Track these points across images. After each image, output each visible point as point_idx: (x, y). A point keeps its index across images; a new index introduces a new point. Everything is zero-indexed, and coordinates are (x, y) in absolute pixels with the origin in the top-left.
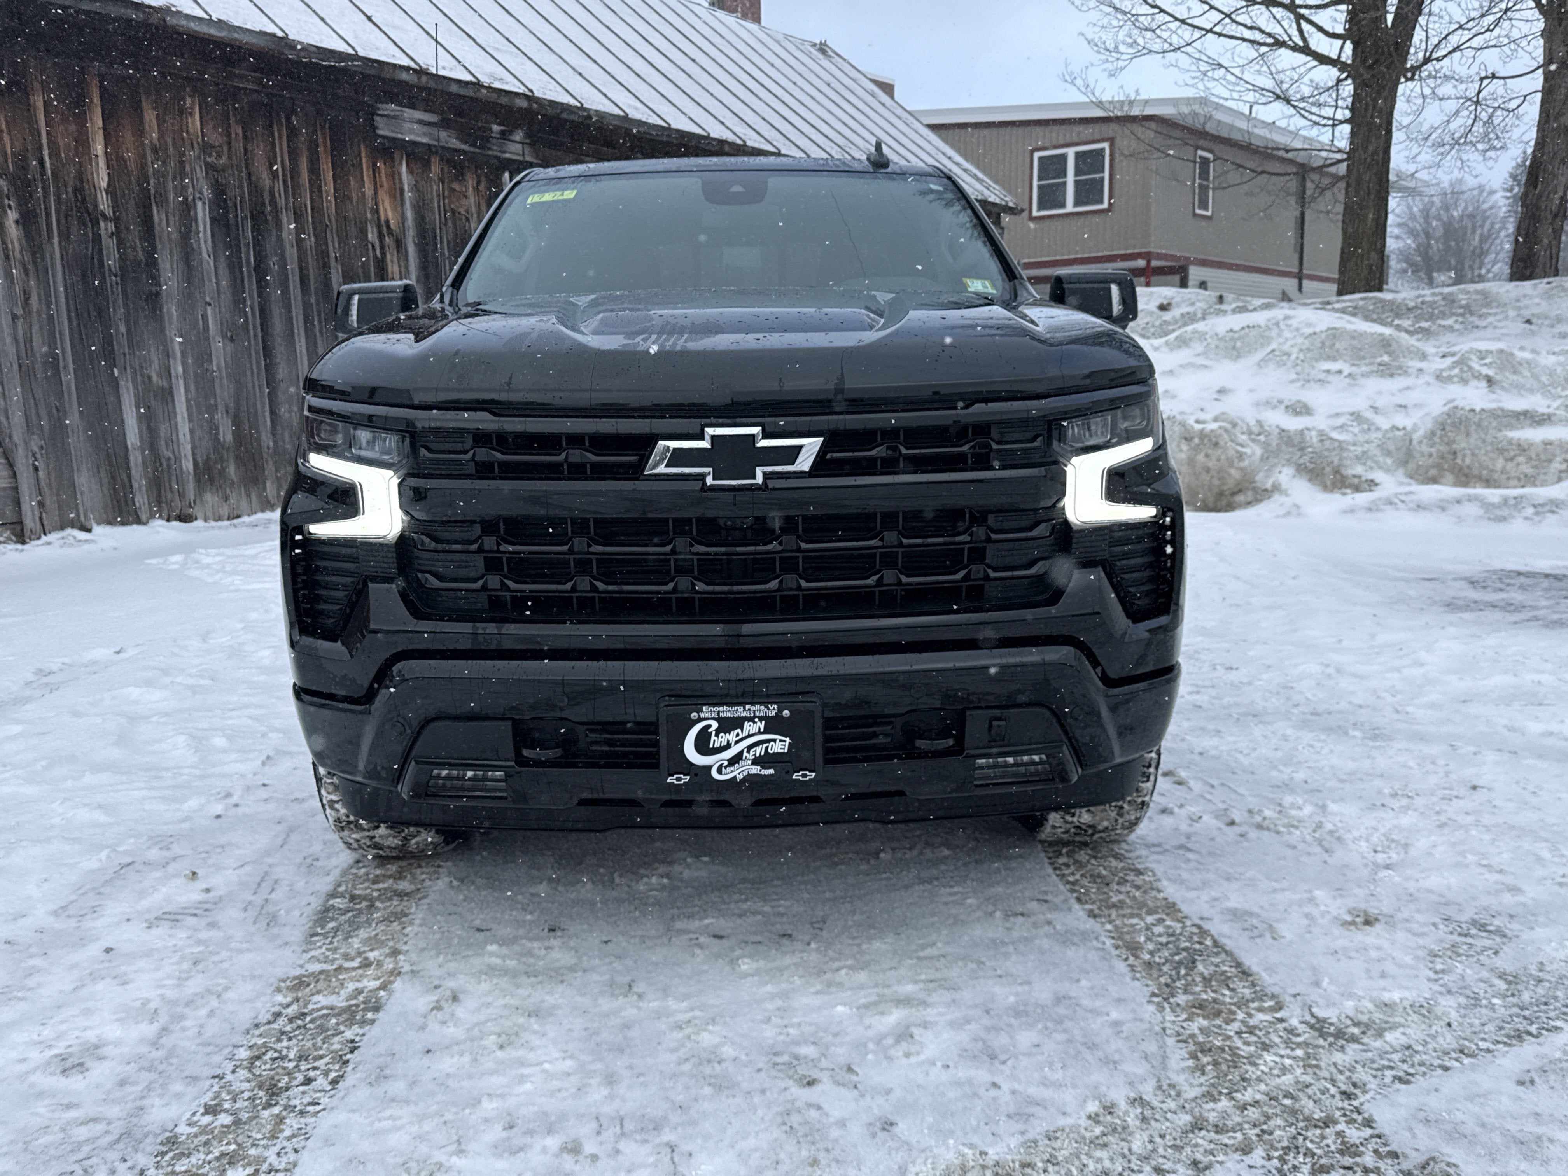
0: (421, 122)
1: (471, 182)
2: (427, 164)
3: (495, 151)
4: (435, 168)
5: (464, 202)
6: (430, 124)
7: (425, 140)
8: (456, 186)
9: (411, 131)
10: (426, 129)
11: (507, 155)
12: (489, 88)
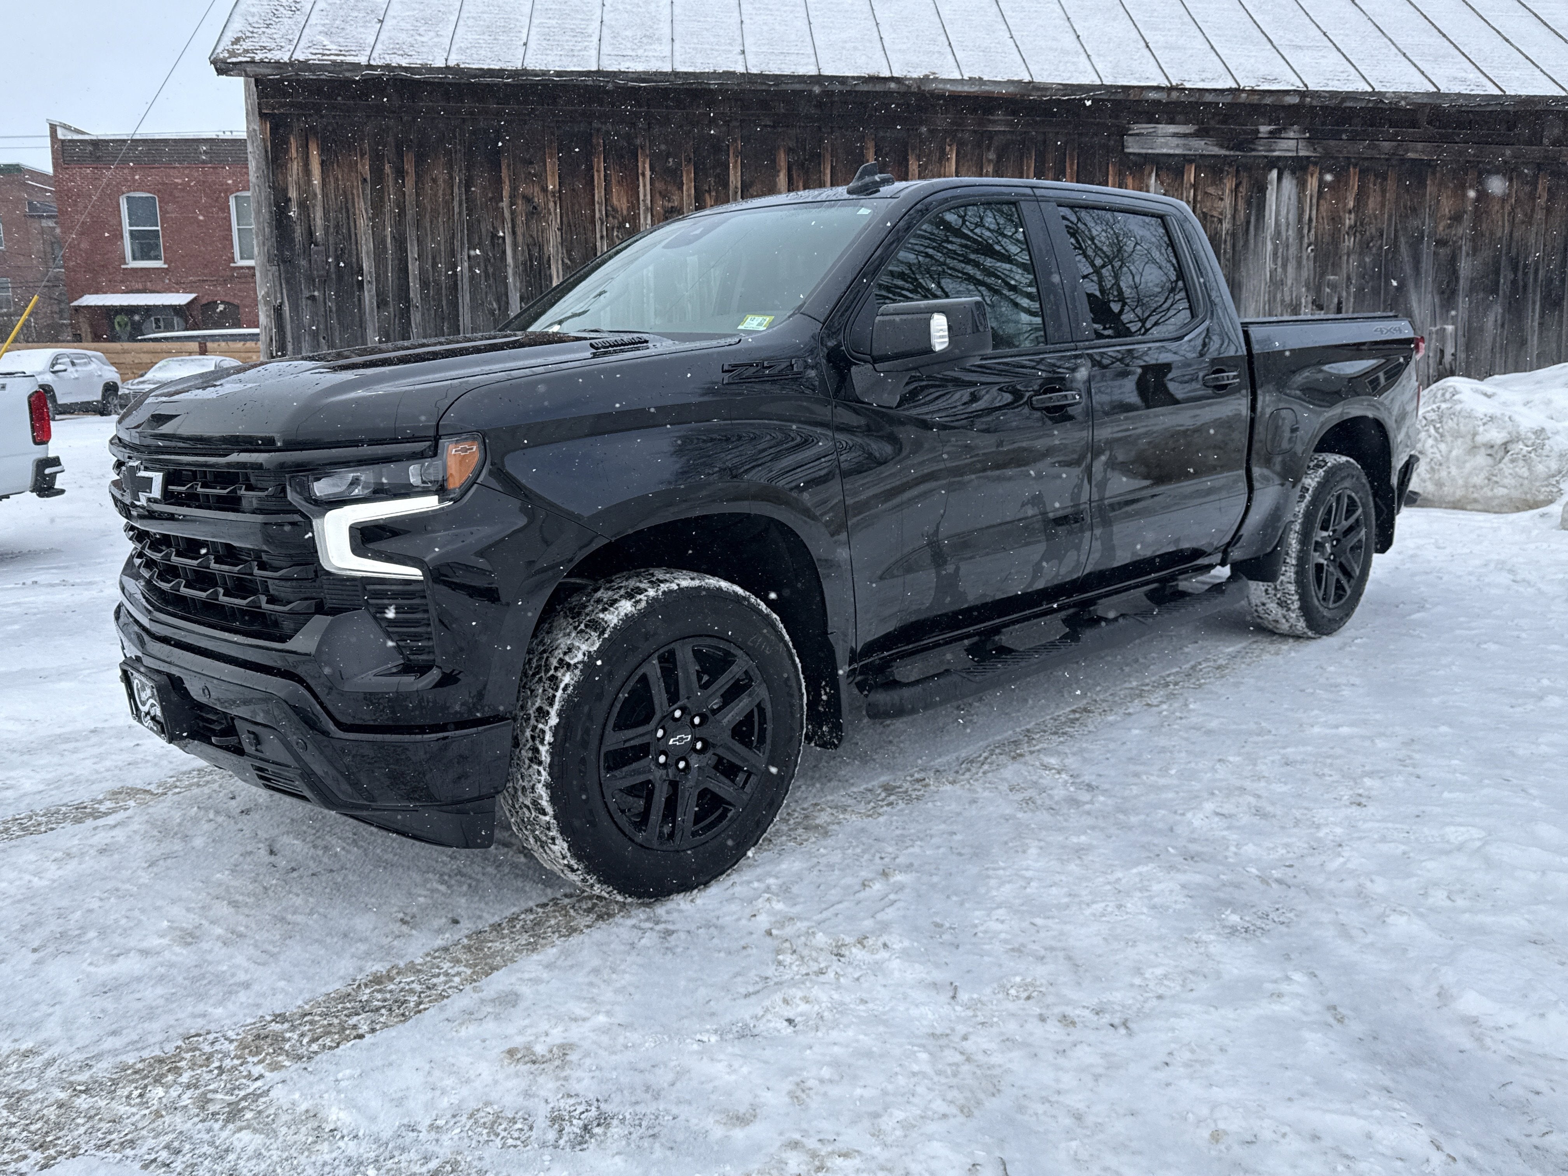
0: (1175, 135)
1: (1229, 184)
2: (1179, 173)
3: (1261, 151)
4: (1190, 176)
5: (1221, 204)
6: (1185, 136)
7: (1178, 151)
8: (1211, 190)
9: (1166, 145)
10: (1180, 141)
11: (1276, 154)
12: (1253, 91)
